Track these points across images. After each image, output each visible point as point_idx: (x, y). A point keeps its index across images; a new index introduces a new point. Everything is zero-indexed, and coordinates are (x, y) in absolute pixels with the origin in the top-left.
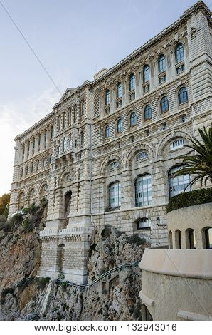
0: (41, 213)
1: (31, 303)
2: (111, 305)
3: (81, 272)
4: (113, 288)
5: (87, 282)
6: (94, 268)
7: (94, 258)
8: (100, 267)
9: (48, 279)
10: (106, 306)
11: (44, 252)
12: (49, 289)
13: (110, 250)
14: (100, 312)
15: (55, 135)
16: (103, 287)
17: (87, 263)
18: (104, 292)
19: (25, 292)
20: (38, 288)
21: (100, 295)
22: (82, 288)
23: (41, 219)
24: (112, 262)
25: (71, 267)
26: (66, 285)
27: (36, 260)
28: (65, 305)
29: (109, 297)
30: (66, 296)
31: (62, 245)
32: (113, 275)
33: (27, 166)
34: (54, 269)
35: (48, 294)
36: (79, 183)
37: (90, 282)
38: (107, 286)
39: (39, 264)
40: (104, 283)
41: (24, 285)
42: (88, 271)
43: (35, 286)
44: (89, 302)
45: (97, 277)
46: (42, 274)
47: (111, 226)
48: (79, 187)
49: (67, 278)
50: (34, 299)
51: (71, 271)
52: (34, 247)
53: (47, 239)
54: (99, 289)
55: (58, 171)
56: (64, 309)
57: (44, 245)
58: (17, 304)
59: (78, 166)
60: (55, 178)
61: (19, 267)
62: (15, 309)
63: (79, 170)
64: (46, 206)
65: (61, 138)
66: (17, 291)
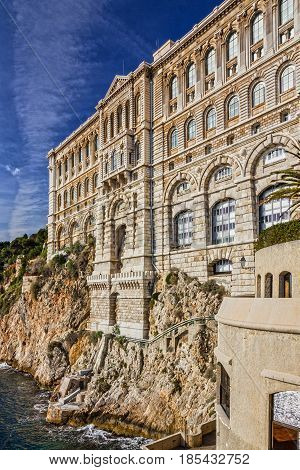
0: (86, 254)
1: (82, 358)
2: (177, 363)
3: (141, 325)
4: (181, 345)
5: (147, 337)
6: (157, 322)
7: (157, 309)
8: (164, 320)
9: (100, 334)
10: (172, 364)
11: (94, 302)
12: (102, 342)
13: (178, 299)
14: (165, 371)
15: (100, 147)
16: (168, 345)
17: (147, 315)
18: (169, 349)
19: (74, 346)
20: (90, 343)
21: (164, 352)
22: (142, 344)
23: (87, 262)
24: (180, 315)
25: (127, 320)
26: (123, 341)
27: (84, 311)
28: (122, 362)
29: (174, 355)
30: (122, 352)
31: (116, 294)
32: (181, 330)
33: (65, 193)
34: (107, 322)
35: (102, 349)
36: (135, 213)
37: (152, 338)
38: (172, 343)
39: (88, 315)
40: (169, 340)
41: (73, 339)
42: (147, 324)
43: (85, 340)
44: (150, 359)
45: (160, 332)
46: (92, 327)
47: (178, 270)
48: (135, 218)
49: (123, 332)
50: (85, 354)
51: (129, 324)
52: (80, 296)
53: (96, 286)
54: (163, 346)
55: (108, 196)
56: (121, 367)
57: (94, 293)
58: (67, 359)
59: (133, 189)
60: (104, 208)
61: (65, 318)
62: (65, 364)
63: (135, 195)
64: (93, 244)
65: (109, 151)
66: (65, 345)
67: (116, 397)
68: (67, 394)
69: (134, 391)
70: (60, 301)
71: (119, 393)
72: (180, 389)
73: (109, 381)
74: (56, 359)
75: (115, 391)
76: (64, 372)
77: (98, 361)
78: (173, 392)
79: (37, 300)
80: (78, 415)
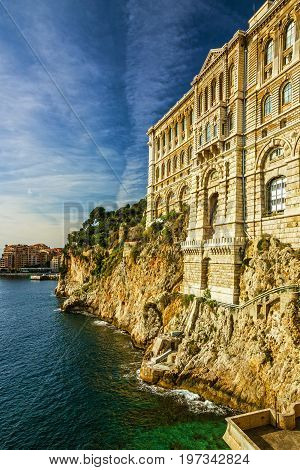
0: (182, 221)
1: (174, 320)
2: (268, 331)
3: (231, 291)
4: (272, 313)
5: (237, 302)
6: (248, 287)
7: (247, 275)
8: (255, 286)
9: (192, 297)
10: (263, 332)
11: (187, 266)
12: (193, 305)
13: (269, 266)
14: (255, 339)
15: (195, 121)
16: (258, 311)
17: (237, 280)
18: (260, 316)
19: (168, 308)
20: (182, 305)
21: (255, 319)
22: (232, 309)
23: (182, 228)
24: (271, 282)
25: (218, 284)
26: (214, 305)
27: (178, 275)
28: (213, 326)
29: (265, 322)
30: (213, 316)
31: (209, 259)
32: (272, 297)
33: (163, 166)
34: (199, 286)
35: (193, 312)
36: (227, 181)
37: (242, 303)
38: (263, 310)
39: (181, 279)
40: (259, 307)
41: (166, 301)
42: (238, 289)
43: (178, 302)
44: (240, 325)
45: (251, 298)
46: (185, 290)
47: (270, 236)
48: (227, 187)
49: (214, 297)
50: (178, 316)
51: (220, 289)
52: (175, 261)
53: (189, 252)
54: (253, 312)
55: (202, 167)
56: (211, 331)
57: (187, 258)
58: (160, 320)
59: (226, 159)
60: (198, 177)
61: (160, 281)
62: (159, 324)
63: (228, 164)
64: (187, 212)
65: (203, 124)
66: (159, 306)
67: (205, 361)
68: (159, 354)
69: (223, 357)
70: (156, 265)
71: (208, 358)
72: (272, 360)
73: (199, 344)
74: (150, 319)
75: (205, 355)
76: (157, 332)
77: (189, 324)
78: (264, 362)
79: (136, 263)
80: (168, 376)
